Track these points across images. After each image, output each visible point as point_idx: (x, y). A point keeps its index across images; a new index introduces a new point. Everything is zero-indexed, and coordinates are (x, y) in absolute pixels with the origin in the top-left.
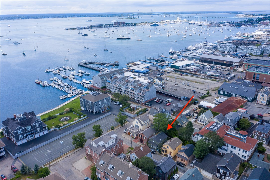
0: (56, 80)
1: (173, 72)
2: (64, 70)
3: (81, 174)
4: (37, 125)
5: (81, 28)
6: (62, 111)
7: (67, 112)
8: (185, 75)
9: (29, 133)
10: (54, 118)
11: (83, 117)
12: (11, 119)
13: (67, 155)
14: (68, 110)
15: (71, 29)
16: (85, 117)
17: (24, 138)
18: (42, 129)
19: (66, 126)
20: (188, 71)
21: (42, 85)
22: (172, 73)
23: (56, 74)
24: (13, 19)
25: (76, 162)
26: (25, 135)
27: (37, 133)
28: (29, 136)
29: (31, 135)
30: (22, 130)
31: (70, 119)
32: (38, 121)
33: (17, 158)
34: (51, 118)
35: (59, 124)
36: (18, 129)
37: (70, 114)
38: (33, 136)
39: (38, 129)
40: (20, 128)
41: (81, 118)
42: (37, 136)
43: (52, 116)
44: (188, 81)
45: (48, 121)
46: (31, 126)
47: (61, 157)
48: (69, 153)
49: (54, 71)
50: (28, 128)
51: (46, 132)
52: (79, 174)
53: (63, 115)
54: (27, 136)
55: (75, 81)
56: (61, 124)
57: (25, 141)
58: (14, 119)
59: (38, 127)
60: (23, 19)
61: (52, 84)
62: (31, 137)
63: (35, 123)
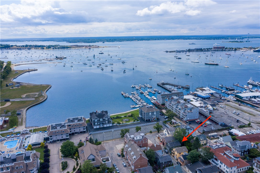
0: (135, 94)
1: (234, 101)
2: (144, 88)
3: (117, 151)
4: (106, 119)
5: (179, 51)
6: (126, 115)
7: (129, 116)
8: (244, 106)
9: (101, 123)
10: (120, 118)
11: (136, 121)
12: (94, 113)
13: (116, 140)
14: (130, 115)
15: (170, 52)
16: (138, 122)
17: (98, 125)
18: (109, 122)
19: (124, 124)
20: (251, 102)
21: (124, 96)
22: (232, 102)
23: (138, 89)
24: (131, 41)
25: (118, 144)
26: (99, 123)
27: (105, 124)
28: (101, 125)
29: (102, 124)
30: (97, 120)
31: (129, 121)
32: (108, 117)
33: (91, 134)
34: (118, 117)
35: (120, 122)
36: (95, 119)
37: (130, 118)
38: (103, 125)
39: (107, 122)
40: (97, 119)
41: (135, 121)
42: (105, 126)
43: (119, 117)
44: (242, 111)
45: (116, 119)
46: (103, 119)
47: (112, 140)
48: (118, 139)
49: (137, 87)
50: (101, 120)
51: (111, 125)
52: (116, 151)
53: (126, 118)
54: (100, 124)
55: (147, 97)
56: (121, 123)
57: (98, 127)
58: (96, 113)
59: (107, 121)
60: (138, 40)
61: (131, 96)
62: (102, 126)
63: (105, 118)
